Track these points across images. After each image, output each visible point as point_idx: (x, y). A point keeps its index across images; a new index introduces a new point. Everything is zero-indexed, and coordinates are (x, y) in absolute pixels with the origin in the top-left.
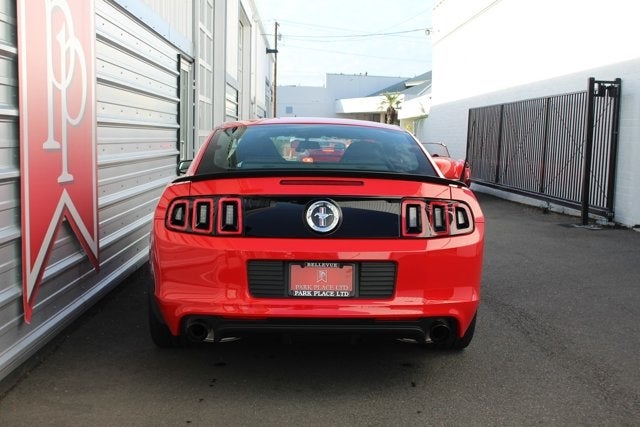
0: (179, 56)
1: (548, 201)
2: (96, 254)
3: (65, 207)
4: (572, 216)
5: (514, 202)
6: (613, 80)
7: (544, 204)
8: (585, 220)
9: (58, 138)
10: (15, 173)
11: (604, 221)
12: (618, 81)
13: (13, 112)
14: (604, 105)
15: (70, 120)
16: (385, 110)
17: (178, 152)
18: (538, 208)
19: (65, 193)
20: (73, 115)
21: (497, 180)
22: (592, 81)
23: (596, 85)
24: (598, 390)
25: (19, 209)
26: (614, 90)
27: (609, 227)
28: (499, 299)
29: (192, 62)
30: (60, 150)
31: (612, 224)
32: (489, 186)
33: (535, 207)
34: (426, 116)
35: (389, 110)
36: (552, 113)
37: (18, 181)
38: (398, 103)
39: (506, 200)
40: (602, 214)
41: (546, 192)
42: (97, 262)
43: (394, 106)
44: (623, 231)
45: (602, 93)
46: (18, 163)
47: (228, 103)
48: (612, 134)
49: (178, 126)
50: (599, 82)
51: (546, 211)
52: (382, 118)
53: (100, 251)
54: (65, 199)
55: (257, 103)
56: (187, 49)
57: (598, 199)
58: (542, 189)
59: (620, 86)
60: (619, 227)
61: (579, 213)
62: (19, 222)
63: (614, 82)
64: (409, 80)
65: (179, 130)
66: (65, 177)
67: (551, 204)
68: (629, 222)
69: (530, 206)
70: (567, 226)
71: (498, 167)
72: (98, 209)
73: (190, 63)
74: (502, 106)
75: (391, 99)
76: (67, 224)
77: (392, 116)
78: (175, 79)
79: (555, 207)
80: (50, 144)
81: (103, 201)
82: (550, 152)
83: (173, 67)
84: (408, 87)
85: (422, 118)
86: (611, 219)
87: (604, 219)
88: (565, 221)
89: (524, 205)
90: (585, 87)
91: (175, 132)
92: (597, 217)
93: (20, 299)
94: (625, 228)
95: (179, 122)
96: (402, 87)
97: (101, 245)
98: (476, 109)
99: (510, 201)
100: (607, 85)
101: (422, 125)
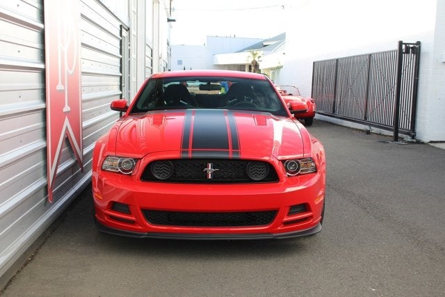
0: (121, 26)
1: (370, 125)
2: (81, 159)
3: (67, 129)
4: (386, 136)
5: (346, 127)
6: (415, 42)
7: (367, 127)
8: (396, 138)
9: (63, 83)
10: (42, 106)
11: (408, 138)
12: (419, 43)
13: (42, 66)
14: (409, 59)
15: (69, 71)
16: (250, 62)
17: (121, 93)
18: (363, 131)
19: (67, 119)
20: (70, 68)
21: (334, 112)
22: (401, 43)
23: (404, 46)
24: (413, 241)
25: (45, 129)
26: (416, 50)
27: (413, 142)
28: (344, 188)
29: (128, 30)
30: (64, 90)
31: (414, 140)
32: (328, 115)
33: (360, 130)
34: (282, 67)
35: (253, 62)
36: (373, 64)
37: (45, 111)
38: (259, 57)
39: (340, 126)
40: (408, 134)
41: (369, 119)
42: (82, 165)
43: (257, 59)
44: (422, 146)
45: (407, 52)
46: (44, 98)
47: (147, 58)
48: (415, 79)
49: (121, 74)
50: (406, 44)
51: (368, 132)
52: (247, 68)
53: (84, 157)
54: (67, 123)
55: (163, 58)
56: (125, 21)
57: (405, 124)
58: (366, 118)
59: (420, 47)
60: (419, 142)
61: (392, 134)
62: (45, 136)
63: (416, 44)
64: (266, 40)
65: (121, 77)
66: (67, 109)
67: (372, 128)
68: (426, 139)
69: (357, 129)
70: (384, 142)
71: (334, 102)
72: (82, 130)
73: (127, 30)
74: (337, 60)
75: (254, 55)
76: (67, 140)
77: (255, 66)
78: (118, 42)
79: (375, 130)
80: (60, 87)
81: (85, 124)
82: (371, 92)
83: (118, 34)
84: (265, 46)
85: (279, 68)
86: (413, 137)
87: (409, 137)
88: (382, 139)
89: (353, 129)
90: (396, 47)
91: (119, 79)
92: (404, 136)
93: (46, 187)
94: (423, 143)
95: (121, 72)
96: (261, 46)
97: (84, 153)
98: (318, 62)
99: (343, 126)
100: (411, 46)
101: (278, 73)
